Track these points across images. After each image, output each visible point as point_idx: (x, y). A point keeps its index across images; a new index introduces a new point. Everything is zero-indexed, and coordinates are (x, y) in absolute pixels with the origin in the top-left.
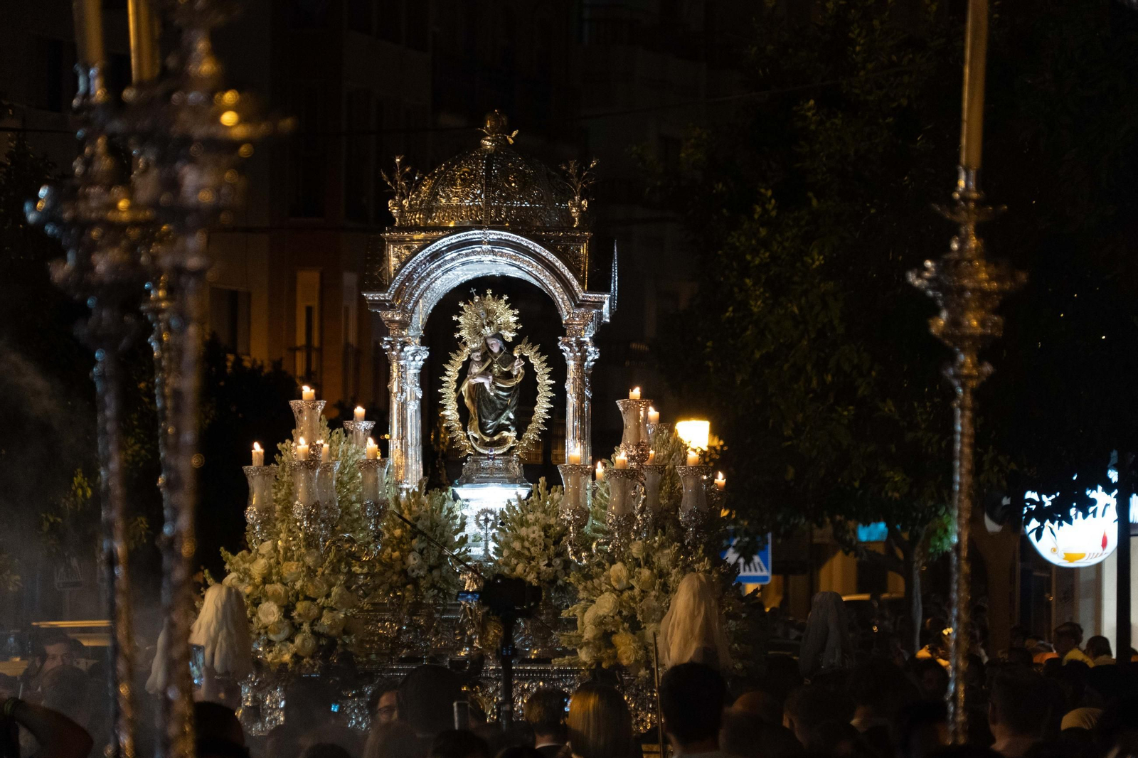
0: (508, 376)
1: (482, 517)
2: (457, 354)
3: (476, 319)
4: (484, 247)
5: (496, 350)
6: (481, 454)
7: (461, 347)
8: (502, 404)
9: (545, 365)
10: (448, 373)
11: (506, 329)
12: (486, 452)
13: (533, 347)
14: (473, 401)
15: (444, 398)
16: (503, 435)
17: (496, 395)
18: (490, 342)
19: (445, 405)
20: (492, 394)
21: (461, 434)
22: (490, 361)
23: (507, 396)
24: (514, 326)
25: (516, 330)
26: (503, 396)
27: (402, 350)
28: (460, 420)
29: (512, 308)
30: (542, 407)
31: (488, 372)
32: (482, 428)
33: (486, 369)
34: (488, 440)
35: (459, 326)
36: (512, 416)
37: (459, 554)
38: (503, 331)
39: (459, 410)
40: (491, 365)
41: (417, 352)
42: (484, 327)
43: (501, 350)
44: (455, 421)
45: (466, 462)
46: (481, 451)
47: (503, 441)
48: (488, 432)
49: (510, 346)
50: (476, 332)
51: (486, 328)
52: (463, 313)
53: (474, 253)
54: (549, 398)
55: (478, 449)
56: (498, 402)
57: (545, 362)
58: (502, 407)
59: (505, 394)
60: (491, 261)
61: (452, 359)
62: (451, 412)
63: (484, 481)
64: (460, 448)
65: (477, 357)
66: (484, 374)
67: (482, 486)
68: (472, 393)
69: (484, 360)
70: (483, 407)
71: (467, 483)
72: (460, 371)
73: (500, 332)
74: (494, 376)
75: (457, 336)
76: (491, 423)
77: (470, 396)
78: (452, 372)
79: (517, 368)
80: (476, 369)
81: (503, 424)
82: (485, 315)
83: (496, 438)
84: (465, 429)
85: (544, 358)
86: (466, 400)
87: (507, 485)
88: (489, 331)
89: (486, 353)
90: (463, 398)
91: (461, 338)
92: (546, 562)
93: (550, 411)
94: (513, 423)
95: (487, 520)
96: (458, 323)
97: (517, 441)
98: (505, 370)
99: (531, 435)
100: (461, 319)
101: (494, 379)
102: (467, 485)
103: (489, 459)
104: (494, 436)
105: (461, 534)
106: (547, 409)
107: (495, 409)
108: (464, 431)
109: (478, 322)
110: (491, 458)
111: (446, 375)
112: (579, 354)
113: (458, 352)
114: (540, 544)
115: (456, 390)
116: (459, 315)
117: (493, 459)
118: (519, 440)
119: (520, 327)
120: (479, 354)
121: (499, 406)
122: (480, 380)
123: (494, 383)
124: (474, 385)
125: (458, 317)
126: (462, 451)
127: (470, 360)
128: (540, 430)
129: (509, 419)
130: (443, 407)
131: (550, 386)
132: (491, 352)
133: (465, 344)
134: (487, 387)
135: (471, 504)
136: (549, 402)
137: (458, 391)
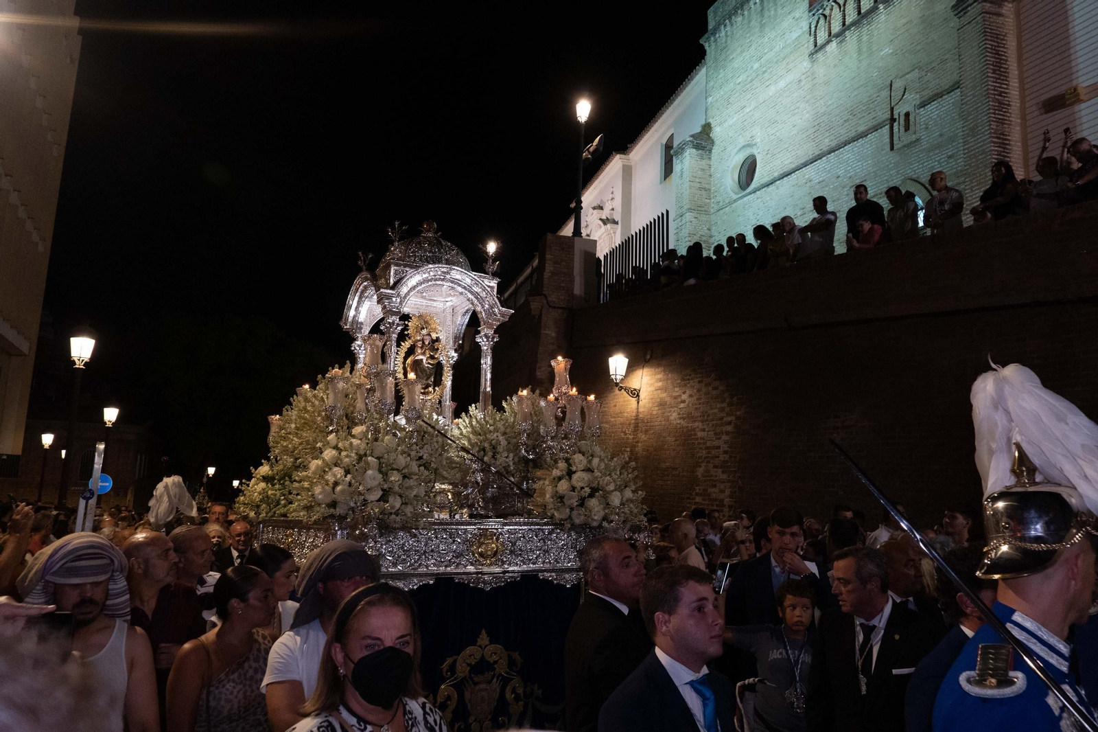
0: (433, 357)
3: (418, 325)
5: (427, 343)
10: (399, 353)
16: (430, 389)
17: (428, 367)
18: (425, 338)
20: (426, 366)
22: (425, 348)
23: (432, 368)
26: (430, 368)
33: (424, 352)
36: (433, 380)
40: (425, 350)
43: (429, 344)
47: (429, 393)
56: (428, 371)
58: (430, 374)
65: (420, 344)
66: (424, 354)
69: (422, 348)
73: (430, 333)
74: (427, 356)
75: (406, 333)
77: (410, 367)
78: (402, 352)
80: (419, 351)
81: (429, 383)
83: (427, 390)
89: (423, 344)
92: (506, 455)
94: (433, 384)
97: (434, 394)
98: (432, 354)
100: (410, 324)
101: (427, 358)
107: (426, 374)
121: (428, 373)
122: (421, 357)
123: (427, 360)
124: (416, 360)
125: (408, 322)
127: (415, 346)
129: (431, 381)
132: (425, 343)
133: (410, 338)
134: (424, 361)
137: (404, 363)
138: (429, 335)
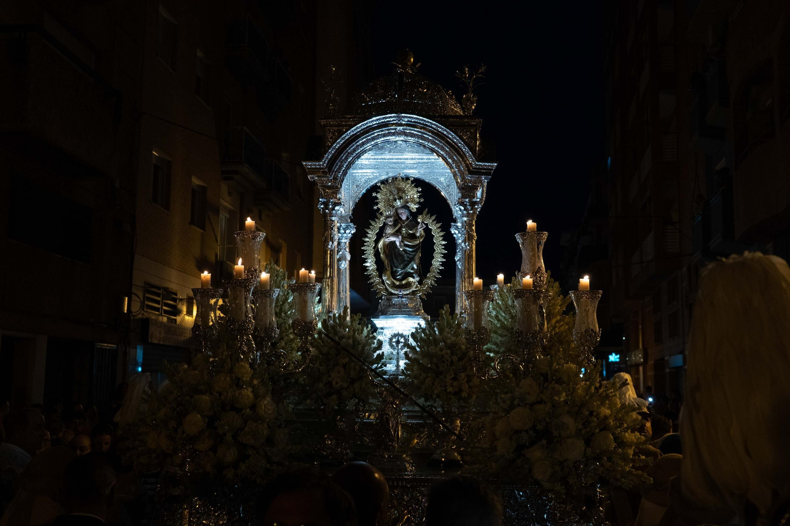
0: (413, 237)
1: (394, 340)
2: (375, 221)
3: (390, 195)
4: (398, 128)
5: (404, 218)
6: (392, 294)
7: (378, 217)
8: (408, 257)
9: (439, 230)
10: (369, 235)
11: (412, 202)
12: (396, 292)
13: (431, 217)
14: (387, 256)
15: (365, 254)
16: (409, 280)
17: (404, 250)
18: (400, 211)
19: (366, 259)
20: (401, 249)
21: (377, 280)
22: (400, 225)
23: (412, 252)
24: (417, 200)
25: (419, 203)
26: (409, 251)
27: (333, 209)
28: (377, 269)
29: (416, 186)
30: (437, 261)
31: (399, 234)
32: (394, 275)
33: (397, 231)
34: (398, 283)
35: (377, 201)
36: (415, 267)
37: (376, 368)
38: (410, 203)
39: (376, 263)
40: (400, 229)
41: (347, 227)
42: (395, 200)
43: (408, 218)
44: (374, 271)
45: (382, 299)
46: (393, 291)
47: (409, 285)
48: (398, 277)
49: (414, 215)
50: (390, 204)
51: (397, 201)
52: (380, 191)
53: (390, 134)
54: (443, 254)
55: (390, 290)
56: (405, 255)
57: (439, 228)
58: (408, 260)
59: (410, 250)
60: (402, 141)
61: (372, 225)
62: (370, 264)
63: (395, 314)
64: (376, 290)
65: (391, 221)
66: (396, 234)
67: (394, 318)
68: (386, 250)
69: (395, 225)
70: (394, 259)
71: (382, 315)
72: (377, 234)
73: (408, 205)
74: (403, 237)
75: (375, 208)
76: (400, 271)
77: (384, 252)
78: (372, 235)
79: (420, 232)
80: (389, 231)
81: (409, 272)
82: (396, 192)
83: (404, 282)
84: (380, 277)
85: (439, 225)
86: (381, 255)
87: (412, 317)
88: (399, 203)
89: (397, 220)
90: (380, 254)
91: (378, 209)
92: (453, 376)
93: (443, 264)
94: (416, 272)
95: (398, 342)
96: (376, 198)
97: (419, 286)
98: (411, 232)
99: (429, 282)
100: (379, 196)
101: (402, 239)
102: (382, 316)
103: (398, 297)
104: (403, 281)
105: (378, 352)
106: (441, 262)
107: (403, 260)
108: (379, 278)
109: (391, 198)
110: (400, 297)
111: (368, 237)
112: (472, 212)
113: (376, 220)
114: (448, 361)
115: (374, 248)
116: (377, 192)
117: (402, 297)
118: (420, 285)
119: (422, 200)
120: (392, 219)
121: (406, 259)
122: (392, 239)
123: (402, 241)
124: (388, 244)
125: (376, 194)
126: (378, 293)
127: (385, 224)
128: (436, 278)
129: (413, 268)
130: (364, 260)
131: (443, 245)
132: (401, 219)
133: (381, 214)
134: (398, 244)
135: (385, 331)
136: (442, 257)
137: (376, 248)
138: (405, 207)
